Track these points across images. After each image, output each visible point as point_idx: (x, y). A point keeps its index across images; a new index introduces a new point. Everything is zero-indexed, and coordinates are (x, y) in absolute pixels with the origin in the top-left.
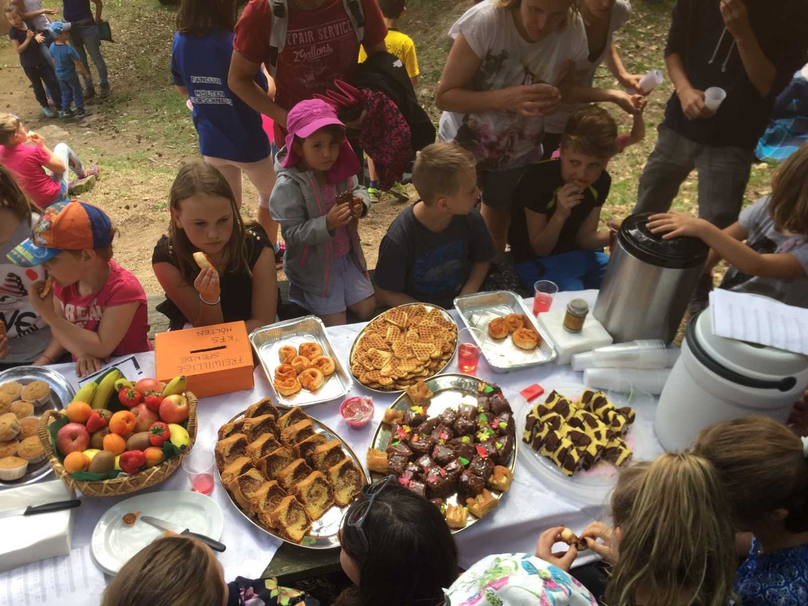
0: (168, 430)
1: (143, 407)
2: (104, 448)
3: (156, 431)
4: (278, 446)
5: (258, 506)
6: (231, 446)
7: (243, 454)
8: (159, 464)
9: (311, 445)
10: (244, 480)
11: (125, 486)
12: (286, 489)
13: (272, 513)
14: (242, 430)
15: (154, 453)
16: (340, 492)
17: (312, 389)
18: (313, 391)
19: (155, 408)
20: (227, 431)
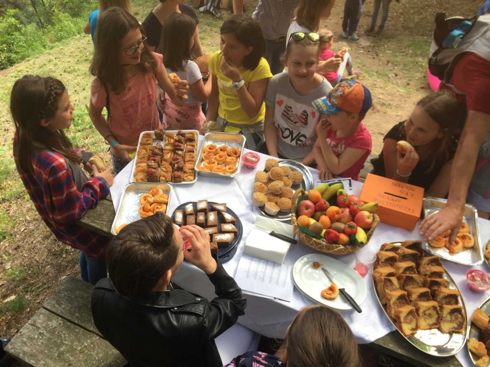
0: (356, 229)
1: (347, 210)
2: (320, 221)
3: (350, 227)
4: (415, 273)
5: (389, 300)
6: (387, 257)
7: (392, 266)
8: (344, 245)
9: (438, 284)
10: (388, 281)
11: (322, 247)
12: (411, 301)
13: (396, 309)
14: (397, 252)
15: (344, 237)
16: (445, 323)
17: (452, 251)
18: (452, 252)
19: (354, 214)
20: (387, 248)
